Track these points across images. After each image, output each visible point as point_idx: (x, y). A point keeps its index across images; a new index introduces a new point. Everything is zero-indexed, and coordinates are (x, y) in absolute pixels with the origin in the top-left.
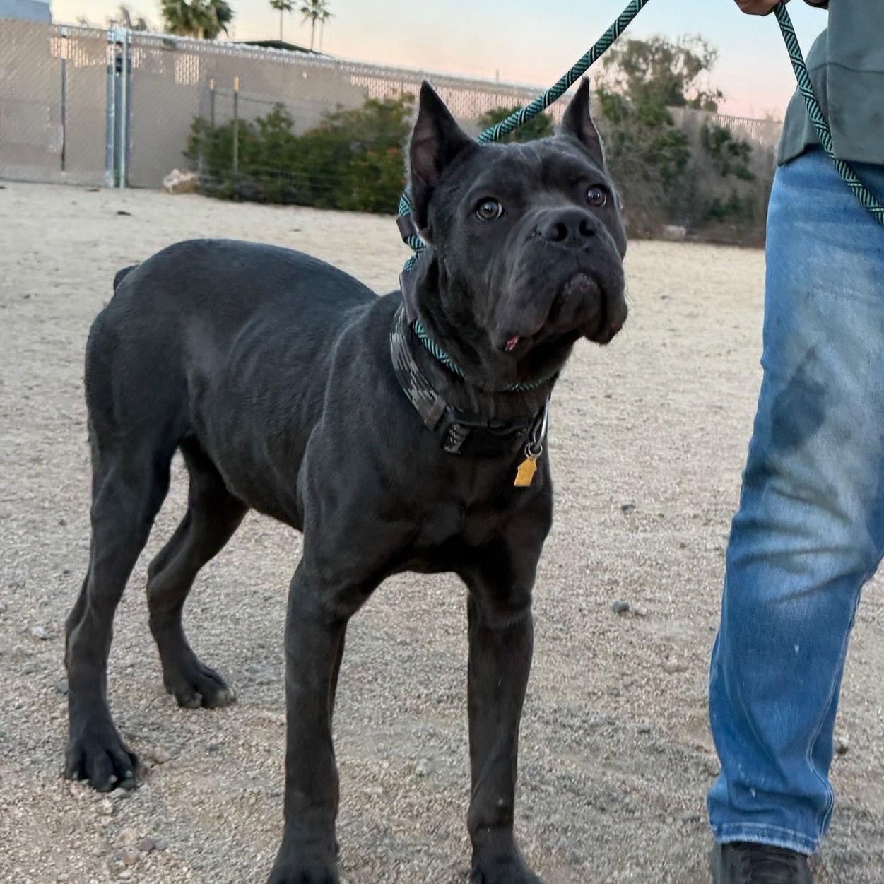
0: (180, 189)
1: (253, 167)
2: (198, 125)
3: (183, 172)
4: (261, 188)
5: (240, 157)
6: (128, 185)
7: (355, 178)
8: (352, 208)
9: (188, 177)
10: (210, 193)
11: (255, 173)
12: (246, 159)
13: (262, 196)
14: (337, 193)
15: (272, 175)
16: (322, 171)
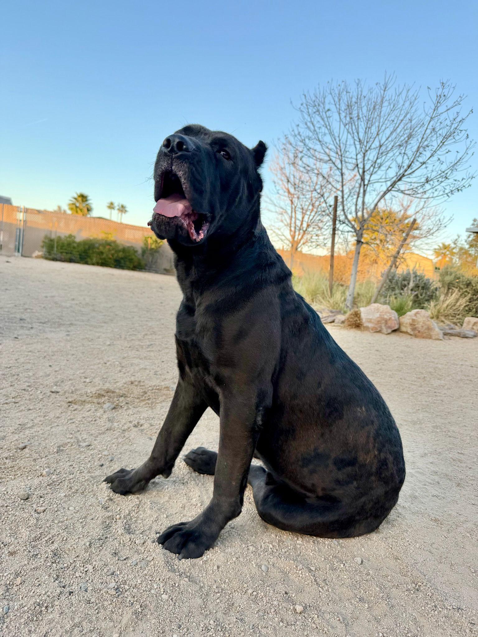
0: (37, 257)
1: (61, 251)
2: (46, 237)
3: (39, 251)
4: (63, 257)
5: (57, 248)
6: (22, 255)
7: (95, 255)
8: (93, 264)
9: (40, 253)
10: (46, 258)
11: (62, 253)
12: (59, 248)
13: (63, 260)
14: (89, 260)
15: (67, 253)
16: (84, 252)
